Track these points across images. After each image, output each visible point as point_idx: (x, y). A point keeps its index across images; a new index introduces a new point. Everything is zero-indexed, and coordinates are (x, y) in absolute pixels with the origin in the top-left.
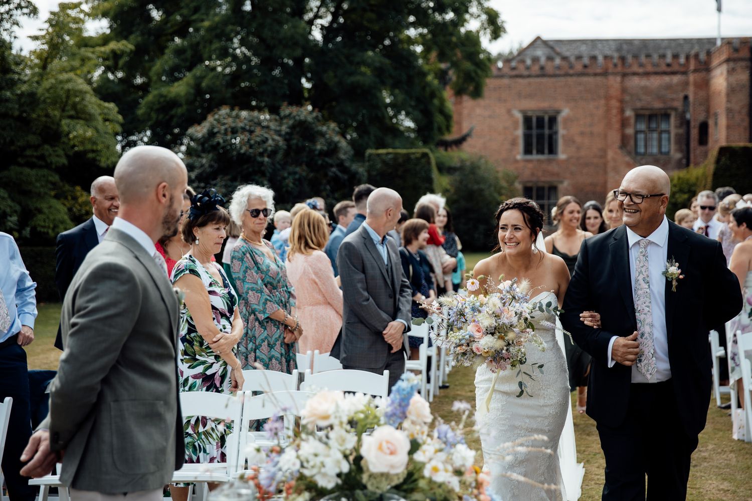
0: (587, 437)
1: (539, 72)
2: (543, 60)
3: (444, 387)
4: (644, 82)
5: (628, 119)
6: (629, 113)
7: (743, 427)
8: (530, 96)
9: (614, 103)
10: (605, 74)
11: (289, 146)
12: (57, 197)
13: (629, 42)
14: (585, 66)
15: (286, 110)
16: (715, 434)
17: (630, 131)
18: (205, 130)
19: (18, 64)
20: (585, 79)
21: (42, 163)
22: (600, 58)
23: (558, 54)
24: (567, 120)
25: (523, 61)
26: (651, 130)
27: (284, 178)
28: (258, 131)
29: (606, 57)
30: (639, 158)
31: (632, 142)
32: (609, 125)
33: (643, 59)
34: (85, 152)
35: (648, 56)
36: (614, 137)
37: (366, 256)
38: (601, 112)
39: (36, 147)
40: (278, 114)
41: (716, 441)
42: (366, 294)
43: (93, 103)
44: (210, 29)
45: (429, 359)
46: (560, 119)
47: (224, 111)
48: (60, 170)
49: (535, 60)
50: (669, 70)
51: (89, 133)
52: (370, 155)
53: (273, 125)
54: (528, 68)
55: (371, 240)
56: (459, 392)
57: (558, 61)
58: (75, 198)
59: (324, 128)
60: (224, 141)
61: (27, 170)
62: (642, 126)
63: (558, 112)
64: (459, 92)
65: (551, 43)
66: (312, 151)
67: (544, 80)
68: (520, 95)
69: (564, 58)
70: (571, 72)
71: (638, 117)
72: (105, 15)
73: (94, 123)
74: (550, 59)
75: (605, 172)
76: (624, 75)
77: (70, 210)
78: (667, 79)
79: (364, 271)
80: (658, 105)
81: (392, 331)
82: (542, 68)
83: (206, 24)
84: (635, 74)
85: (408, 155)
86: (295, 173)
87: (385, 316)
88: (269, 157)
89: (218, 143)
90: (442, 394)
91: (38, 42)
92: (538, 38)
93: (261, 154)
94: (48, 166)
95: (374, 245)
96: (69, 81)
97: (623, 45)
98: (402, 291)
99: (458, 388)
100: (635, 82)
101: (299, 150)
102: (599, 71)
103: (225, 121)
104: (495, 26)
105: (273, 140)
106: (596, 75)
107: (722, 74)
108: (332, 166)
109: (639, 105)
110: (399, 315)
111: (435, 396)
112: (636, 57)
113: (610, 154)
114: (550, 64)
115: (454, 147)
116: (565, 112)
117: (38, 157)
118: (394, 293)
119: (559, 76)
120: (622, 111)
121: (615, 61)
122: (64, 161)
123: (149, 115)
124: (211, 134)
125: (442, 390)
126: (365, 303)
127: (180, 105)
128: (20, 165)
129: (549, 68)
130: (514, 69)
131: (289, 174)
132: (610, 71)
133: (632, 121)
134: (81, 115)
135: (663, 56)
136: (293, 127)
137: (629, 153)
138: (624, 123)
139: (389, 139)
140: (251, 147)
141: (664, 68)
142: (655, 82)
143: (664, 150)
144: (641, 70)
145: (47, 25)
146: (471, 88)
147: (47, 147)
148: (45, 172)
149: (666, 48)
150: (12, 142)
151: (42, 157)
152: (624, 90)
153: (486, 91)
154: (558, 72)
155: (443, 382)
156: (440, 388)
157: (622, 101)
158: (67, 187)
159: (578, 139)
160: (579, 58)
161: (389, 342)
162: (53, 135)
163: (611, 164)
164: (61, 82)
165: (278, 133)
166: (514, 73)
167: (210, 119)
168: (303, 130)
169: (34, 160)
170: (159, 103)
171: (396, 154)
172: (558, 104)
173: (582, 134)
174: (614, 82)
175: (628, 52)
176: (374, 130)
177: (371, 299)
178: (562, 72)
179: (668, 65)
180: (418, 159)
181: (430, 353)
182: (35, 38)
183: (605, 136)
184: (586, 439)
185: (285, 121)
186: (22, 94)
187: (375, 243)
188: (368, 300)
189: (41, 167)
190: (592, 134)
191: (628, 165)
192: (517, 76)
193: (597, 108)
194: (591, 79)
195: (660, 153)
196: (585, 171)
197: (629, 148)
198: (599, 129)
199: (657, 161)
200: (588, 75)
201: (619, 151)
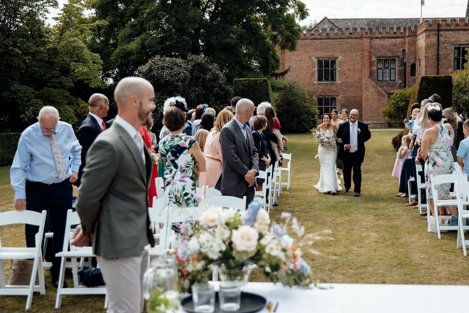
0: (352, 231)
1: (326, 37)
2: (328, 30)
3: (275, 205)
4: (382, 42)
5: (373, 62)
6: (374, 59)
7: (433, 225)
8: (321, 49)
9: (366, 53)
10: (361, 38)
11: (192, 76)
12: (68, 104)
13: (374, 20)
14: (351, 34)
15: (190, 57)
16: (419, 229)
17: (374, 68)
18: (147, 68)
19: (47, 33)
20: (351, 40)
21: (60, 85)
22: (359, 29)
23: (337, 27)
24: (341, 62)
25: (317, 31)
26: (386, 68)
27: (190, 94)
28: (176, 68)
29: (361, 29)
30: (379, 83)
31: (376, 75)
32: (363, 65)
33: (381, 30)
34: (83, 80)
35: (384, 28)
36: (366, 72)
37: (236, 135)
38: (359, 58)
39: (57, 77)
40: (186, 59)
41: (419, 233)
42: (236, 156)
43: (87, 52)
44: (149, 14)
45: (268, 190)
46: (337, 62)
47: (157, 57)
48: (70, 90)
49: (324, 30)
50: (395, 35)
51: (85, 70)
52: (236, 81)
53: (183, 65)
54: (320, 34)
55: (238, 126)
56: (283, 208)
57: (336, 31)
58: (78, 105)
59: (211, 67)
60: (157, 74)
61: (53, 90)
62: (381, 66)
63: (336, 58)
64: (283, 48)
65: (332, 21)
66: (205, 79)
67: (329, 41)
68: (316, 49)
69: (340, 29)
70: (343, 36)
71: (379, 60)
72: (93, 7)
73: (88, 64)
74: (332, 29)
75: (361, 90)
76: (371, 38)
77: (75, 111)
78: (394, 40)
79: (235, 143)
80: (389, 54)
81: (250, 175)
82: (328, 34)
83: (148, 11)
84: (377, 38)
85: (256, 81)
86: (196, 91)
87: (246, 167)
88: (181, 82)
89: (154, 75)
90: (275, 209)
91: (58, 21)
92: (326, 18)
93: (177, 81)
94: (63, 87)
95: (240, 129)
96: (74, 41)
97: (371, 22)
98: (254, 154)
99: (283, 205)
100: (377, 42)
101: (197, 79)
102: (358, 36)
103: (158, 63)
104: (302, 12)
105: (184, 73)
106: (356, 38)
107: (423, 38)
108: (215, 87)
109: (379, 54)
110: (253, 167)
111: (270, 210)
112: (377, 29)
113: (364, 81)
114: (331, 31)
115: (281, 77)
116: (340, 58)
117: (58, 83)
118: (250, 155)
119: (337, 39)
120: (370, 58)
121: (366, 31)
122: (72, 85)
123: (117, 59)
124: (151, 70)
125: (274, 207)
126: (236, 161)
127: (134, 55)
128: (48, 87)
129: (332, 34)
130: (313, 35)
131: (192, 91)
132: (364, 36)
133: (376, 63)
134: (81, 60)
135: (392, 28)
136: (194, 66)
137: (374, 80)
138: (371, 64)
139: (245, 73)
140: (172, 77)
141: (393, 35)
142: (388, 42)
144: (380, 36)
145: (62, 12)
146: (290, 45)
147: (63, 77)
148: (62, 90)
149: (393, 24)
150: (44, 75)
151: (60, 83)
152: (371, 46)
153: (297, 48)
154: (336, 37)
155: (275, 203)
156: (273, 205)
157: (370, 52)
158: (74, 99)
159: (347, 73)
160: (347, 29)
161: (248, 181)
162: (66, 71)
163: (364, 86)
164: (70, 42)
165: (186, 69)
166: (312, 37)
167: (150, 62)
168: (200, 68)
169: (56, 84)
170: (122, 54)
171: (249, 80)
172: (336, 54)
173: (349, 69)
174: (366, 42)
175: (374, 26)
176: (237, 68)
177: (239, 158)
178: (338, 37)
179: (395, 33)
180: (261, 83)
181: (268, 187)
182: (56, 19)
183: (361, 71)
184: (351, 232)
185: (190, 63)
186: (50, 49)
187: (240, 128)
188: (237, 159)
189: (60, 88)
190: (354, 69)
191: (374, 87)
192: (314, 39)
193: (357, 56)
194: (354, 40)
195: (391, 80)
196: (350, 90)
197: (374, 78)
198: (358, 67)
199: (388, 84)
200: (352, 38)
201: (369, 79)
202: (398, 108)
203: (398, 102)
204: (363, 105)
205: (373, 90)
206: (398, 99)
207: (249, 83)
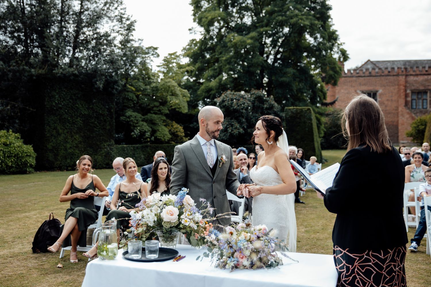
1: (368, 75)
2: (370, 70)
4: (415, 78)
5: (408, 94)
6: (408, 91)
8: (365, 85)
9: (402, 87)
10: (398, 75)
11: (253, 106)
12: (165, 126)
13: (409, 61)
14: (389, 72)
15: (253, 91)
17: (409, 99)
18: (221, 100)
19: (153, 76)
20: (389, 77)
21: (160, 112)
22: (396, 68)
23: (377, 67)
24: (381, 95)
25: (362, 70)
26: (419, 99)
28: (241, 100)
29: (398, 68)
30: (413, 110)
31: (410, 104)
32: (400, 96)
33: (415, 68)
34: (175, 109)
35: (417, 67)
36: (402, 101)
38: (396, 91)
39: (157, 107)
40: (250, 93)
43: (178, 90)
44: (226, 60)
46: (378, 94)
47: (229, 92)
48: (166, 115)
49: (367, 70)
50: (427, 73)
51: (177, 102)
52: (286, 109)
53: (247, 98)
54: (364, 73)
57: (377, 70)
58: (172, 126)
59: (268, 99)
60: (228, 104)
61: (154, 115)
62: (415, 97)
63: (377, 91)
64: (327, 83)
65: (374, 62)
66: (263, 108)
67: (371, 78)
68: (360, 84)
69: (380, 69)
70: (383, 74)
71: (413, 92)
72: (188, 56)
73: (179, 98)
74: (374, 69)
75: (398, 117)
76: (407, 76)
77: (170, 131)
78: (426, 77)
80: (422, 88)
82: (370, 73)
83: (224, 58)
84: (411, 75)
85: (302, 109)
88: (245, 110)
89: (226, 105)
91: (160, 68)
92: (369, 60)
93: (242, 109)
94: (161, 114)
96: (169, 82)
97: (406, 62)
100: (411, 79)
101: (259, 107)
102: (395, 74)
103: (229, 96)
104: (345, 56)
105: (247, 103)
106: (394, 75)
109: (413, 88)
112: (412, 68)
113: (400, 109)
114: (373, 71)
115: (330, 106)
116: (380, 91)
117: (158, 111)
119: (378, 76)
120: (406, 91)
121: (403, 69)
122: (167, 112)
123: (202, 94)
124: (223, 101)
127: (214, 90)
128: (151, 113)
129: (373, 73)
130: (358, 73)
131: (253, 117)
132: (400, 74)
133: (410, 95)
134: (174, 94)
135: (424, 67)
136: (255, 98)
137: (409, 108)
138: (406, 96)
139: (297, 103)
140: (238, 106)
141: (424, 72)
142: (420, 78)
143: (424, 107)
144: (414, 73)
145: (163, 62)
146: (333, 82)
147: (161, 106)
148: (160, 116)
149: (426, 64)
150: (149, 105)
151: (160, 110)
152: (406, 82)
153: (339, 83)
154: (377, 75)
157: (405, 86)
158: (170, 122)
159: (386, 103)
160: (386, 68)
162: (164, 103)
163: (400, 113)
164: (166, 82)
165: (249, 100)
166: (358, 75)
167: (223, 95)
168: (260, 99)
169: (157, 111)
171: (298, 109)
172: (377, 88)
173: (388, 100)
174: (402, 79)
175: (409, 65)
178: (379, 75)
179: (427, 71)
180: (305, 111)
182: (159, 66)
183: (398, 101)
185: (252, 96)
186: (153, 87)
189: (159, 114)
190: (392, 100)
191: (408, 113)
192: (359, 76)
193: (394, 89)
194: (392, 78)
195: (423, 108)
196: (389, 116)
197: (408, 106)
198: (395, 98)
199: (421, 112)
200: (390, 76)
201: (404, 108)
202: (419, 130)
203: (418, 126)
204: (400, 128)
205: (408, 116)
206: (418, 124)
207: (296, 111)
